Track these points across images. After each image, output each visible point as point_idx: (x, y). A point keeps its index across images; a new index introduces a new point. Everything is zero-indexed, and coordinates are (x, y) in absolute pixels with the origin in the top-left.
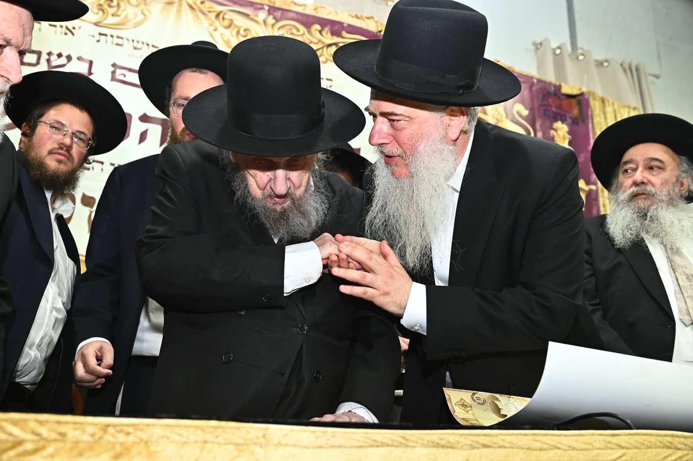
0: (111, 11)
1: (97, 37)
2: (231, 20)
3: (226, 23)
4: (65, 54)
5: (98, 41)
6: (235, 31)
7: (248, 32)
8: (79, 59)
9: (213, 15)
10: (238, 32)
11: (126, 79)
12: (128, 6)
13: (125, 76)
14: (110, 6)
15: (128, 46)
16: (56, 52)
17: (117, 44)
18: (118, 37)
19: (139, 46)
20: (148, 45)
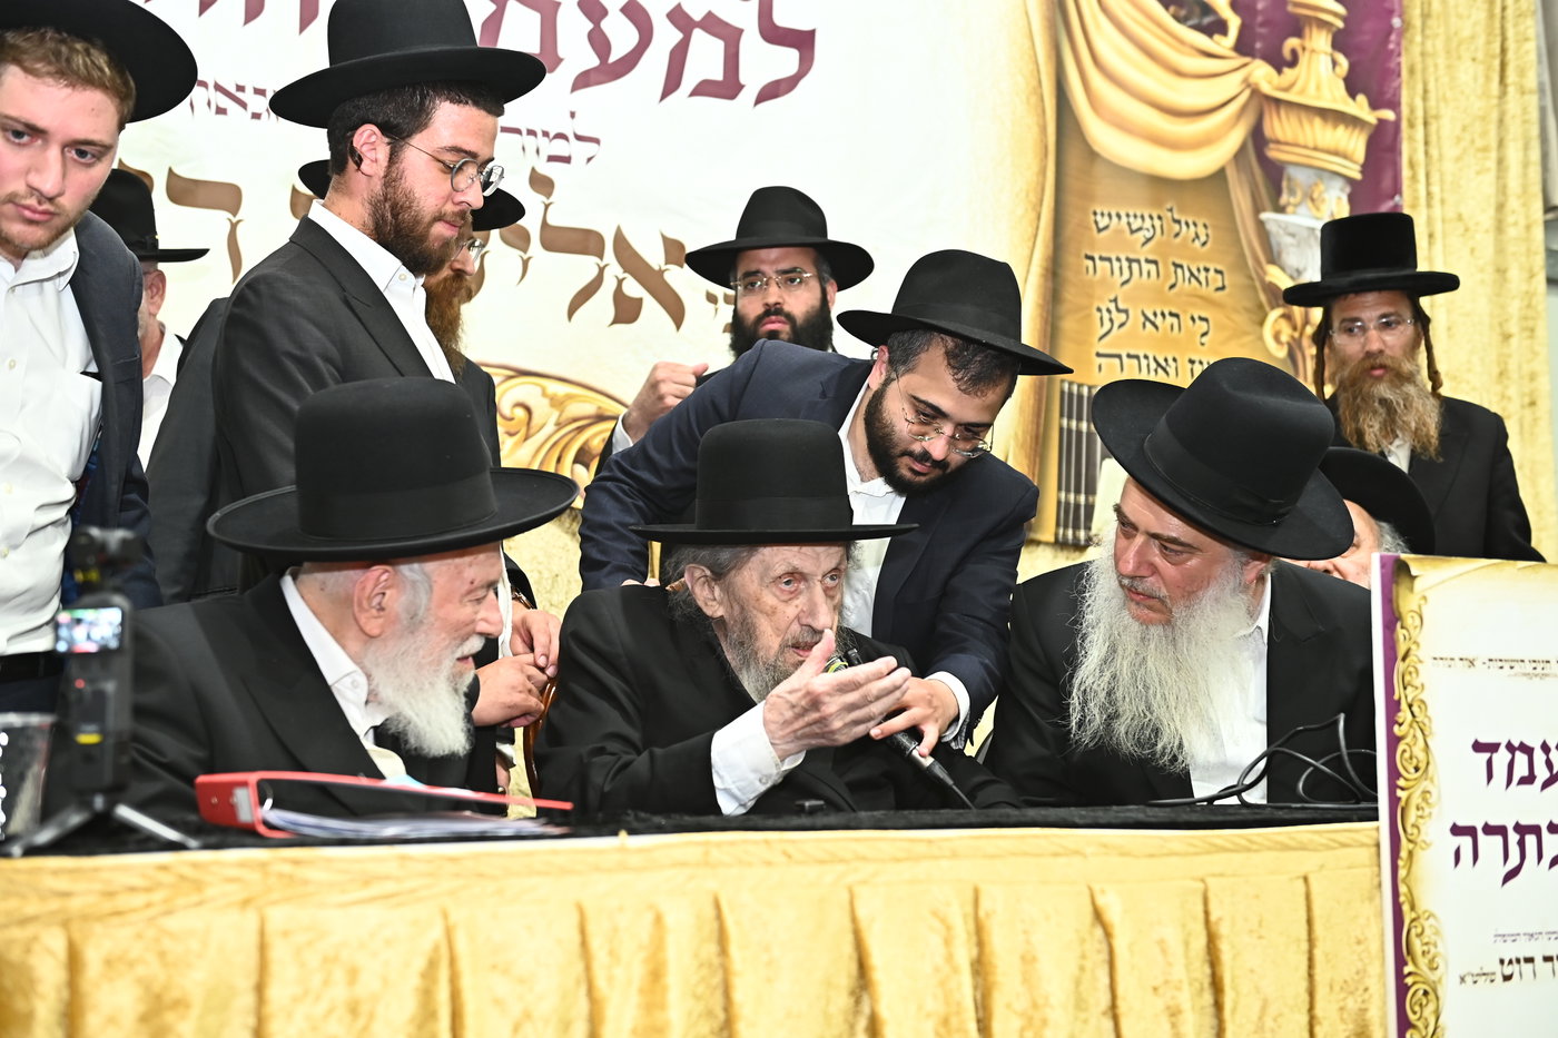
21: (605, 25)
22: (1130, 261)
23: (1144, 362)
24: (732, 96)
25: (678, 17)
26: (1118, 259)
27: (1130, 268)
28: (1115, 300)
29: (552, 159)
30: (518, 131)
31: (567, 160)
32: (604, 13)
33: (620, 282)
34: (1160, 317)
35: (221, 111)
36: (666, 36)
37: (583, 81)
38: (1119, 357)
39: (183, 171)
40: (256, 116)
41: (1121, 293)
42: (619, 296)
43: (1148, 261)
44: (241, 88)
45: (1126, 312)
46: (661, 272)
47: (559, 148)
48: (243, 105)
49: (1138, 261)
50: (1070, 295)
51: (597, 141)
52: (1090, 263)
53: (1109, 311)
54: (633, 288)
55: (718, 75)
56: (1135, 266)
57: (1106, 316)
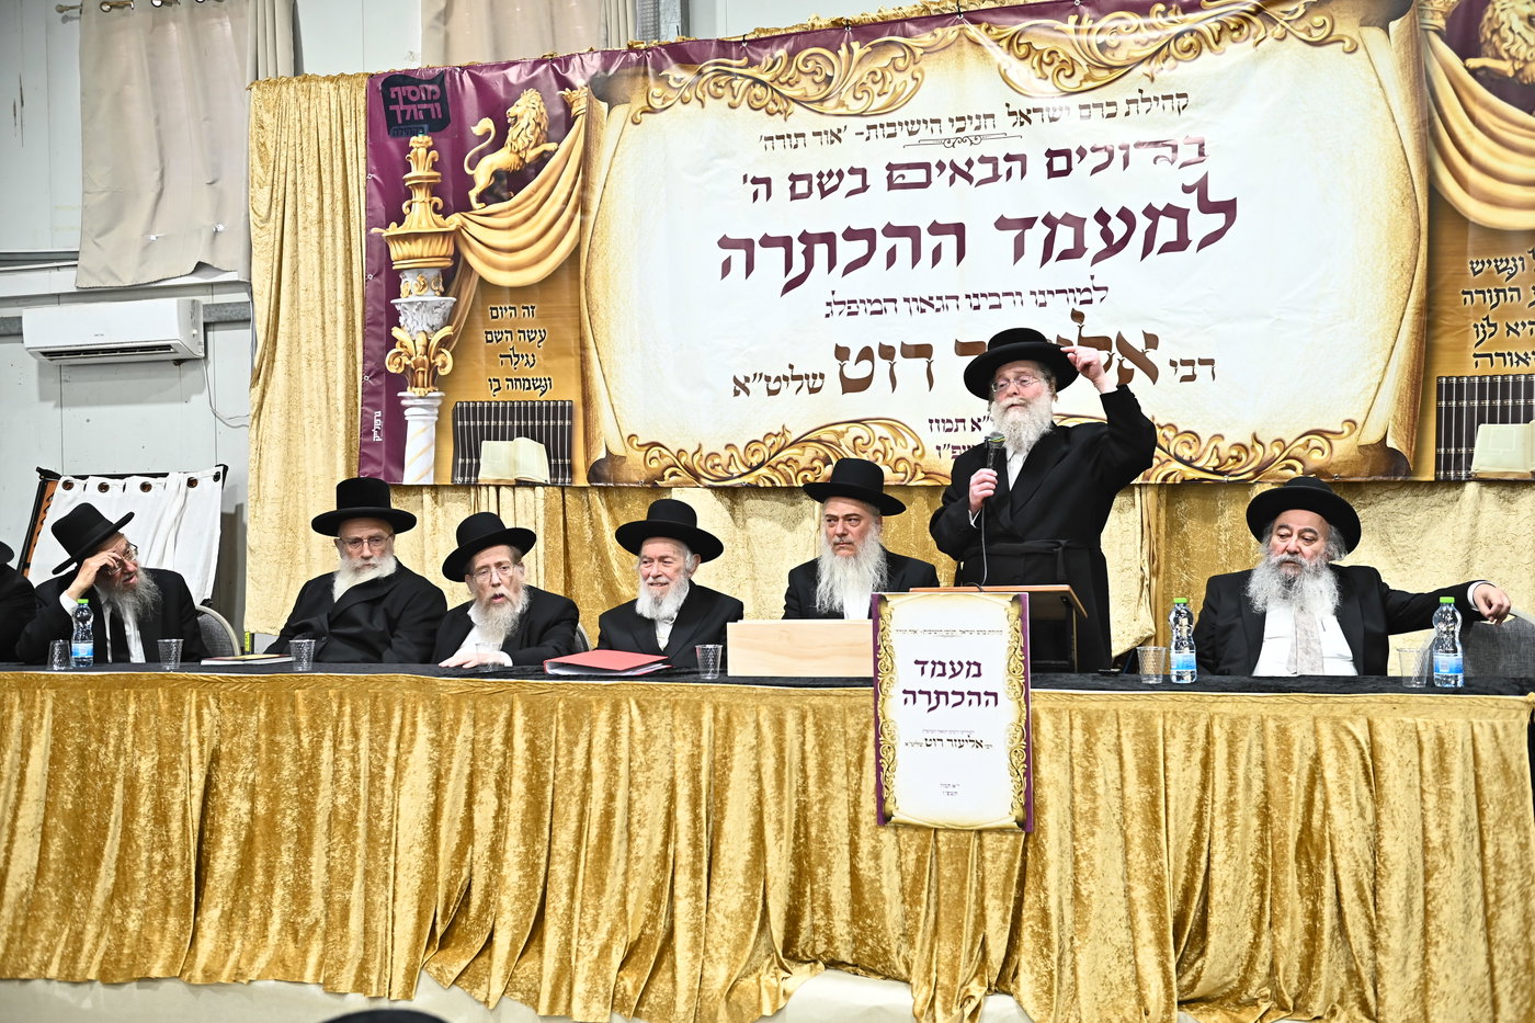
0: (877, 88)
1: (866, 132)
2: (1029, 44)
3: (1023, 50)
4: (835, 171)
5: (868, 139)
6: (1036, 59)
7: (1054, 55)
8: (852, 171)
9: (1004, 43)
10: (1041, 60)
11: (905, 181)
12: (895, 74)
13: (903, 176)
14: (875, 83)
15: (902, 134)
16: (825, 172)
17: (890, 136)
18: (889, 125)
19: (916, 127)
20: (925, 122)
21: (1110, 225)
22: (1497, 291)
23: (1508, 358)
24: (1184, 249)
25: (1150, 212)
26: (1489, 291)
27: (1498, 296)
28: (1487, 319)
29: (1082, 302)
30: (1064, 291)
31: (1090, 302)
32: (1109, 218)
33: (1121, 362)
34: (1520, 327)
35: (923, 311)
36: (1143, 223)
37: (1097, 259)
38: (1490, 356)
39: (910, 342)
40: (938, 310)
41: (1491, 313)
42: (1121, 369)
43: (1510, 290)
44: (931, 298)
45: (1495, 325)
46: (1144, 353)
47: (1086, 296)
48: (932, 306)
49: (1504, 291)
50: (1446, 322)
51: (1106, 289)
52: (1468, 297)
53: (1483, 326)
54: (1128, 364)
55: (1174, 238)
56: (1501, 294)
57: (1481, 329)
